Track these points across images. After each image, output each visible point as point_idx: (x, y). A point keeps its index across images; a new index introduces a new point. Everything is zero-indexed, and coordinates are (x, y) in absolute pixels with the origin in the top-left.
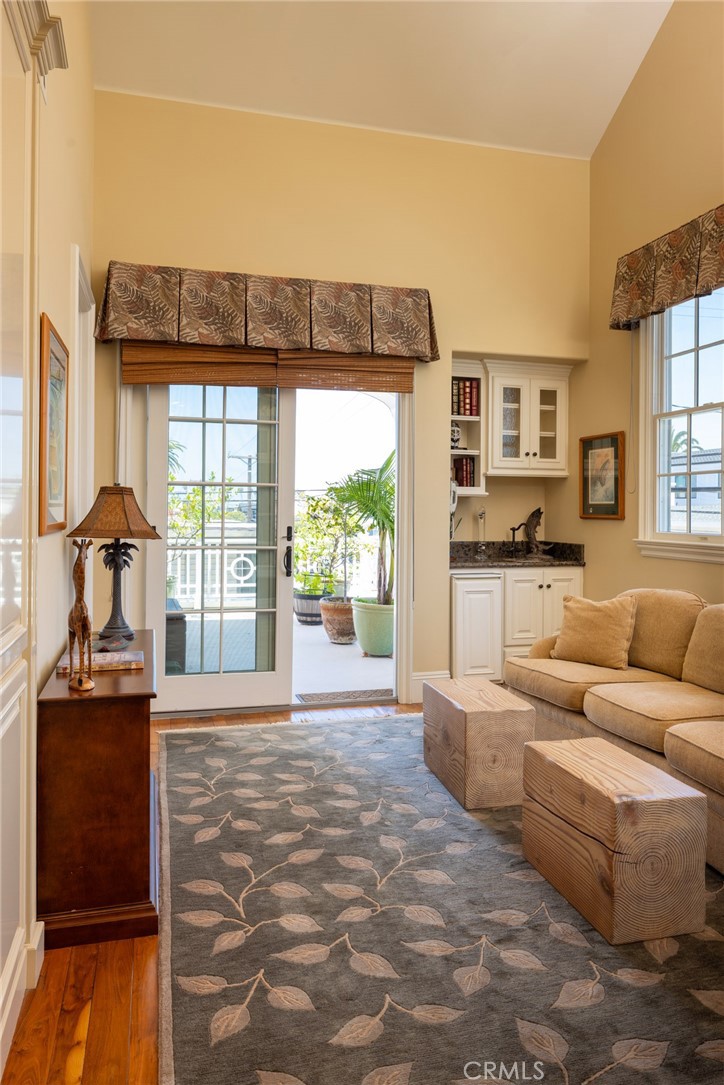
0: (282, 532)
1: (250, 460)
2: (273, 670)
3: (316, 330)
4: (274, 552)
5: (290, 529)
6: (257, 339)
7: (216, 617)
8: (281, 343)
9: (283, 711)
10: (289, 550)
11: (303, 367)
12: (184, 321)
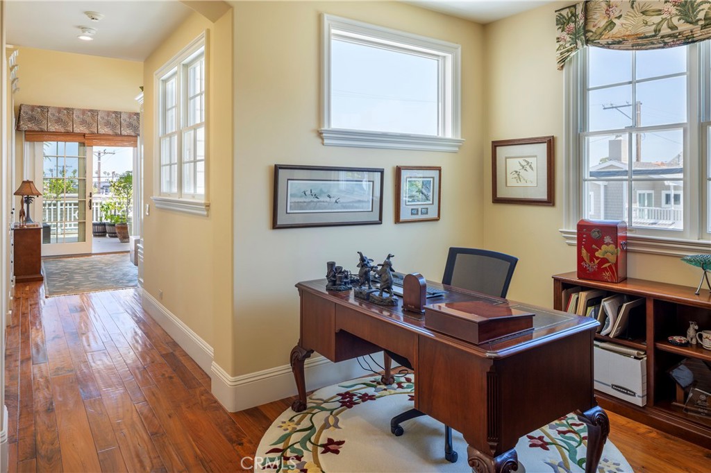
0: (88, 194)
1: (99, 154)
2: (85, 241)
3: (99, 127)
4: (85, 201)
5: (91, 194)
6: (77, 130)
7: (62, 236)
8: (86, 131)
9: (90, 255)
10: (90, 201)
11: (95, 139)
12: (49, 124)
